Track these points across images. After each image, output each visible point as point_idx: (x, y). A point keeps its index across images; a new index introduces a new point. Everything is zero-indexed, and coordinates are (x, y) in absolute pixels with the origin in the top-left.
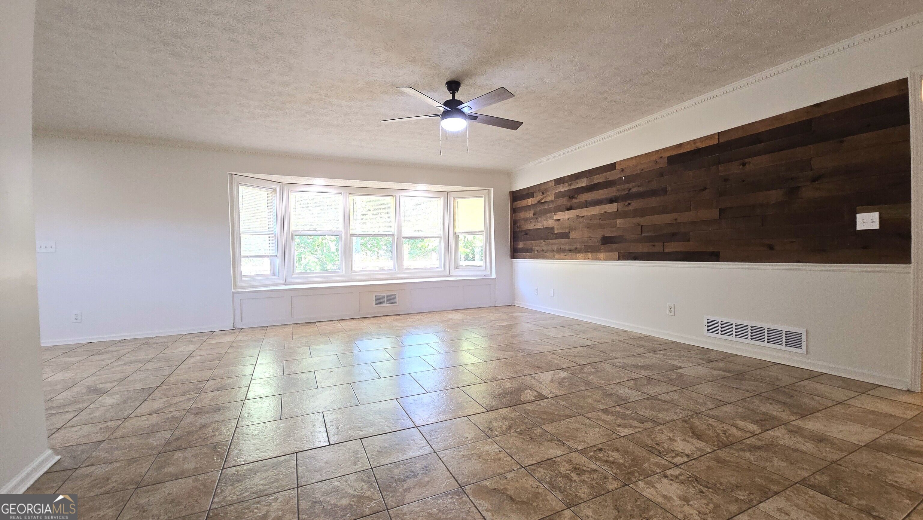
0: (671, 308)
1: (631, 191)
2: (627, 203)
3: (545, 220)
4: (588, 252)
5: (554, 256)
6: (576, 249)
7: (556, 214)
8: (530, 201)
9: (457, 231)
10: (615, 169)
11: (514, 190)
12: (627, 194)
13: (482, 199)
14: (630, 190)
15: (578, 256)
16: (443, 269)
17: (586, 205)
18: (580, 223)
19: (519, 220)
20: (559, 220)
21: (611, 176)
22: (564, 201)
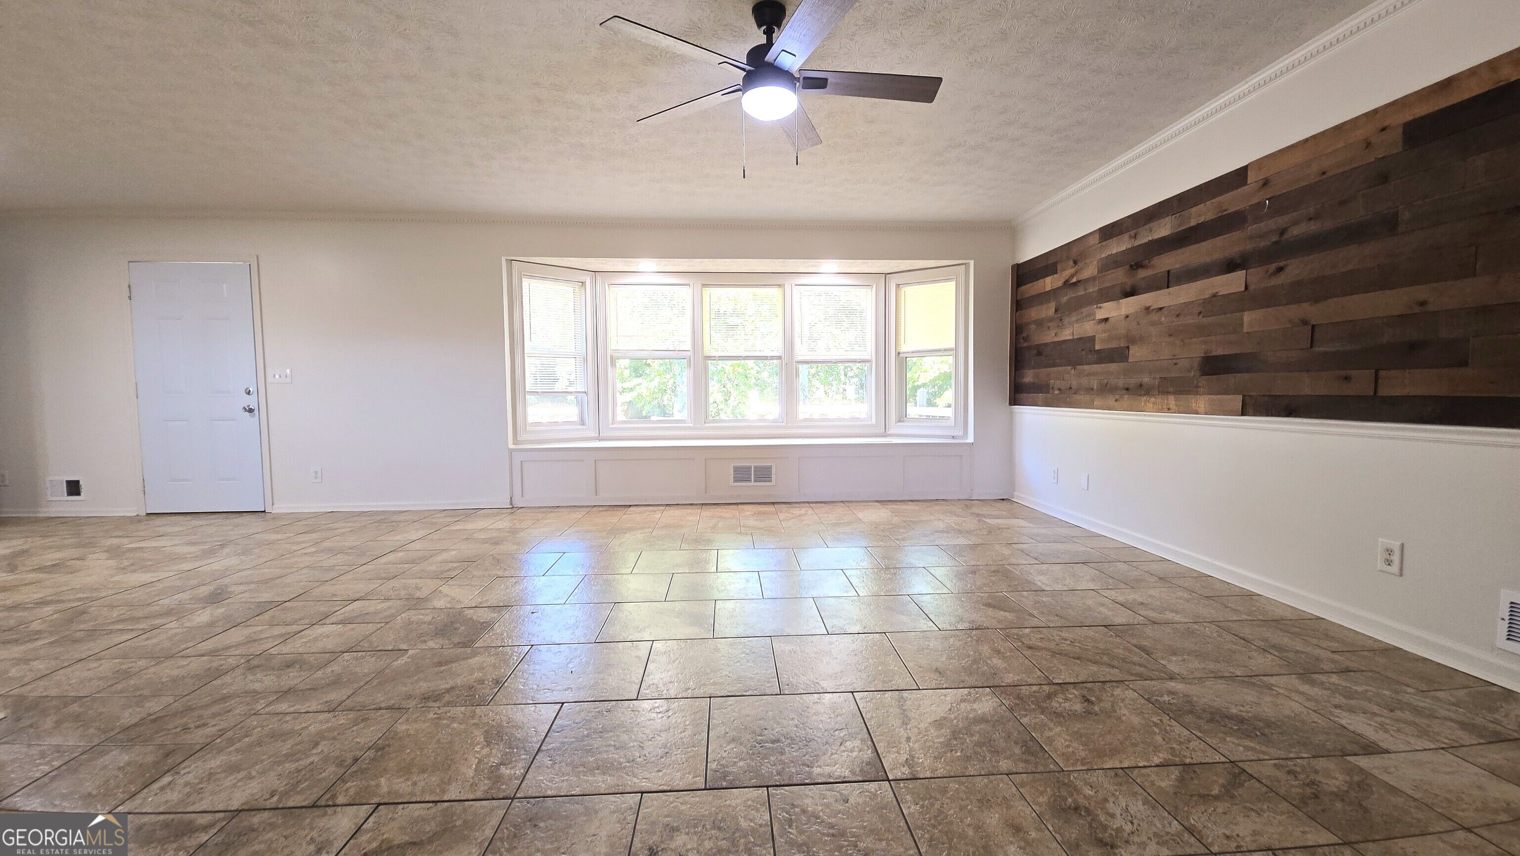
0: (1390, 552)
1: (1286, 236)
2: (1273, 267)
3: (1077, 321)
4: (1168, 393)
5: (1093, 401)
6: (1141, 385)
7: (1100, 307)
8: (1049, 283)
9: (903, 348)
10: (1245, 184)
11: (1021, 261)
12: (1275, 243)
13: (952, 285)
14: (1283, 232)
15: (1145, 402)
16: (874, 421)
17: (1168, 280)
18: (1153, 324)
19: (1028, 324)
20: (1106, 320)
21: (1232, 201)
22: (1119, 276)
